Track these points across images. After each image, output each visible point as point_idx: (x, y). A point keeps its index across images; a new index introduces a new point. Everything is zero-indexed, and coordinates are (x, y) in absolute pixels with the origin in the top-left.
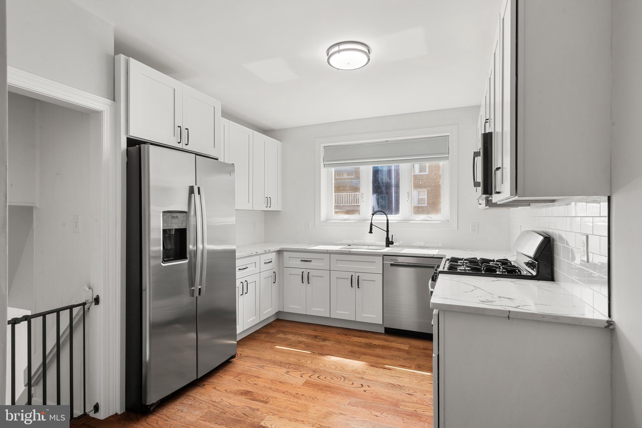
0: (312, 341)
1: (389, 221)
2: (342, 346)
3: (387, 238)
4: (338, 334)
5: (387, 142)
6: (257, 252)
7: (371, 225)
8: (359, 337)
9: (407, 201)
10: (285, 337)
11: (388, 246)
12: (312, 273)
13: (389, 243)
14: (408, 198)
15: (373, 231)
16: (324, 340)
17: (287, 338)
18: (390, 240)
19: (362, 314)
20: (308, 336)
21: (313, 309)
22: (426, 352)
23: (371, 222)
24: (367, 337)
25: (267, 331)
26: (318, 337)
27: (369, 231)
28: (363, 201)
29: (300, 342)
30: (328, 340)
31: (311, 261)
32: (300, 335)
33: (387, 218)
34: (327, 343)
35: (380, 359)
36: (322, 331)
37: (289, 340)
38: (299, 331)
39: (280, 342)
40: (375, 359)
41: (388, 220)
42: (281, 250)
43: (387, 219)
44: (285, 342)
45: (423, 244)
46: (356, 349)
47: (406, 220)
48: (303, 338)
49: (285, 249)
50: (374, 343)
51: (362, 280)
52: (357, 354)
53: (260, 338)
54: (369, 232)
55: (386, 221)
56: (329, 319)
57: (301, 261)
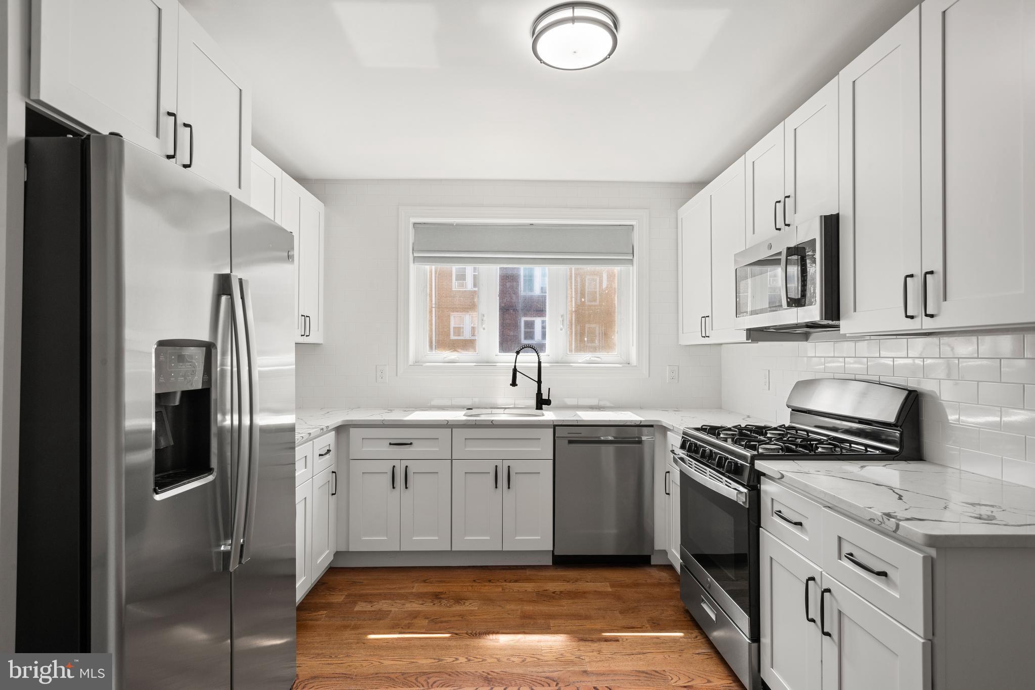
0: (436, 608)
1: (542, 365)
2: (500, 606)
3: (539, 394)
4: (474, 581)
5: (532, 227)
6: (310, 434)
7: (515, 371)
8: (516, 581)
9: (561, 330)
10: (373, 609)
11: (541, 409)
12: (413, 467)
13: (542, 402)
14: (563, 324)
15: (517, 383)
16: (459, 600)
17: (380, 610)
18: (545, 397)
19: (515, 537)
20: (421, 596)
21: (414, 538)
22: (642, 590)
23: (515, 366)
24: (531, 580)
25: (324, 601)
26: (442, 596)
27: (511, 383)
28: (484, 329)
29: (415, 615)
30: (466, 600)
31: (411, 444)
32: (405, 597)
33: (539, 358)
34: (467, 607)
35: (584, 621)
36: (441, 582)
37: (389, 614)
38: (395, 588)
39: (369, 622)
40: (576, 622)
41: (540, 363)
42: (343, 425)
43: (539, 360)
44: (381, 621)
45: (594, 402)
46: (529, 608)
47: (558, 363)
48: (414, 605)
49: (350, 423)
50: (552, 590)
51: (516, 473)
52: (539, 619)
53: (319, 622)
54: (511, 385)
55: (537, 365)
56: (451, 553)
57: (390, 444)
